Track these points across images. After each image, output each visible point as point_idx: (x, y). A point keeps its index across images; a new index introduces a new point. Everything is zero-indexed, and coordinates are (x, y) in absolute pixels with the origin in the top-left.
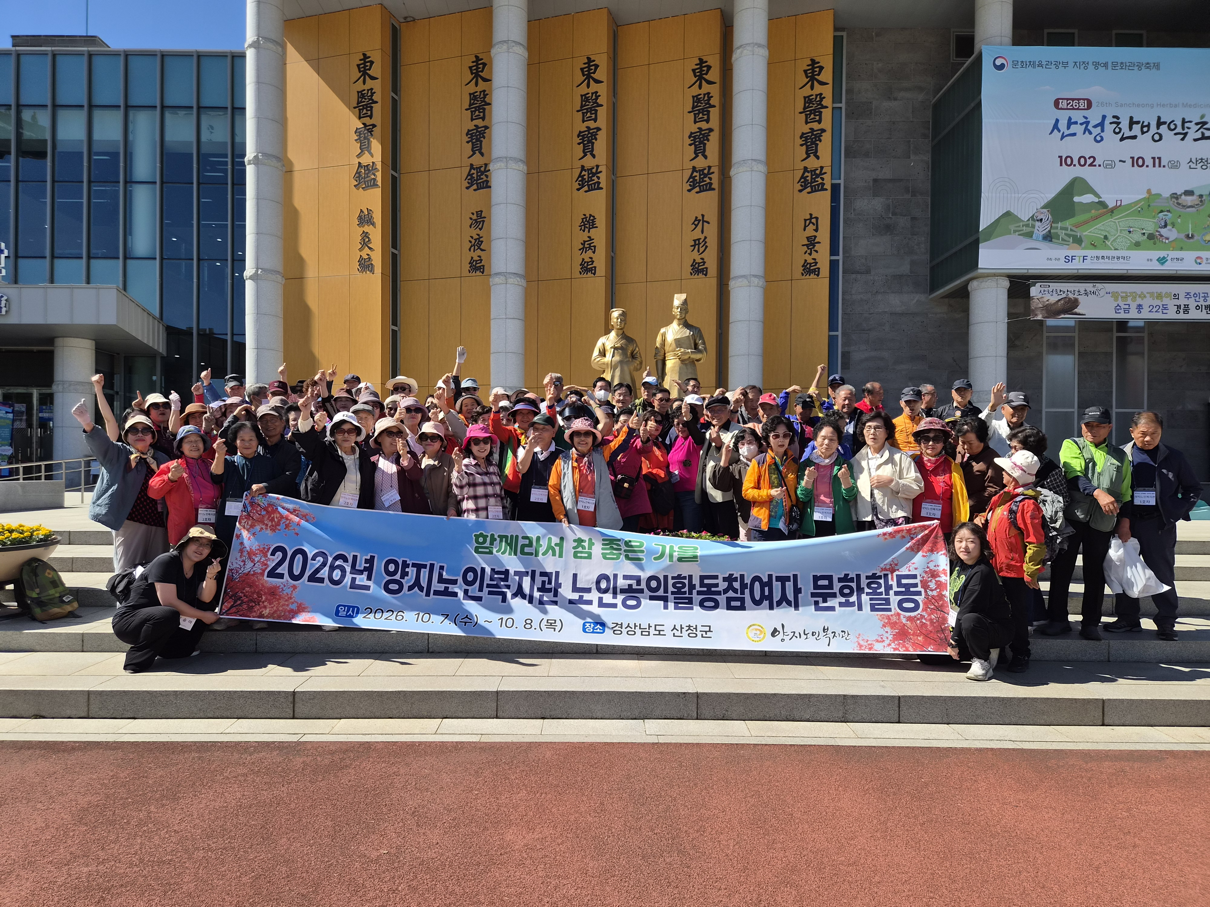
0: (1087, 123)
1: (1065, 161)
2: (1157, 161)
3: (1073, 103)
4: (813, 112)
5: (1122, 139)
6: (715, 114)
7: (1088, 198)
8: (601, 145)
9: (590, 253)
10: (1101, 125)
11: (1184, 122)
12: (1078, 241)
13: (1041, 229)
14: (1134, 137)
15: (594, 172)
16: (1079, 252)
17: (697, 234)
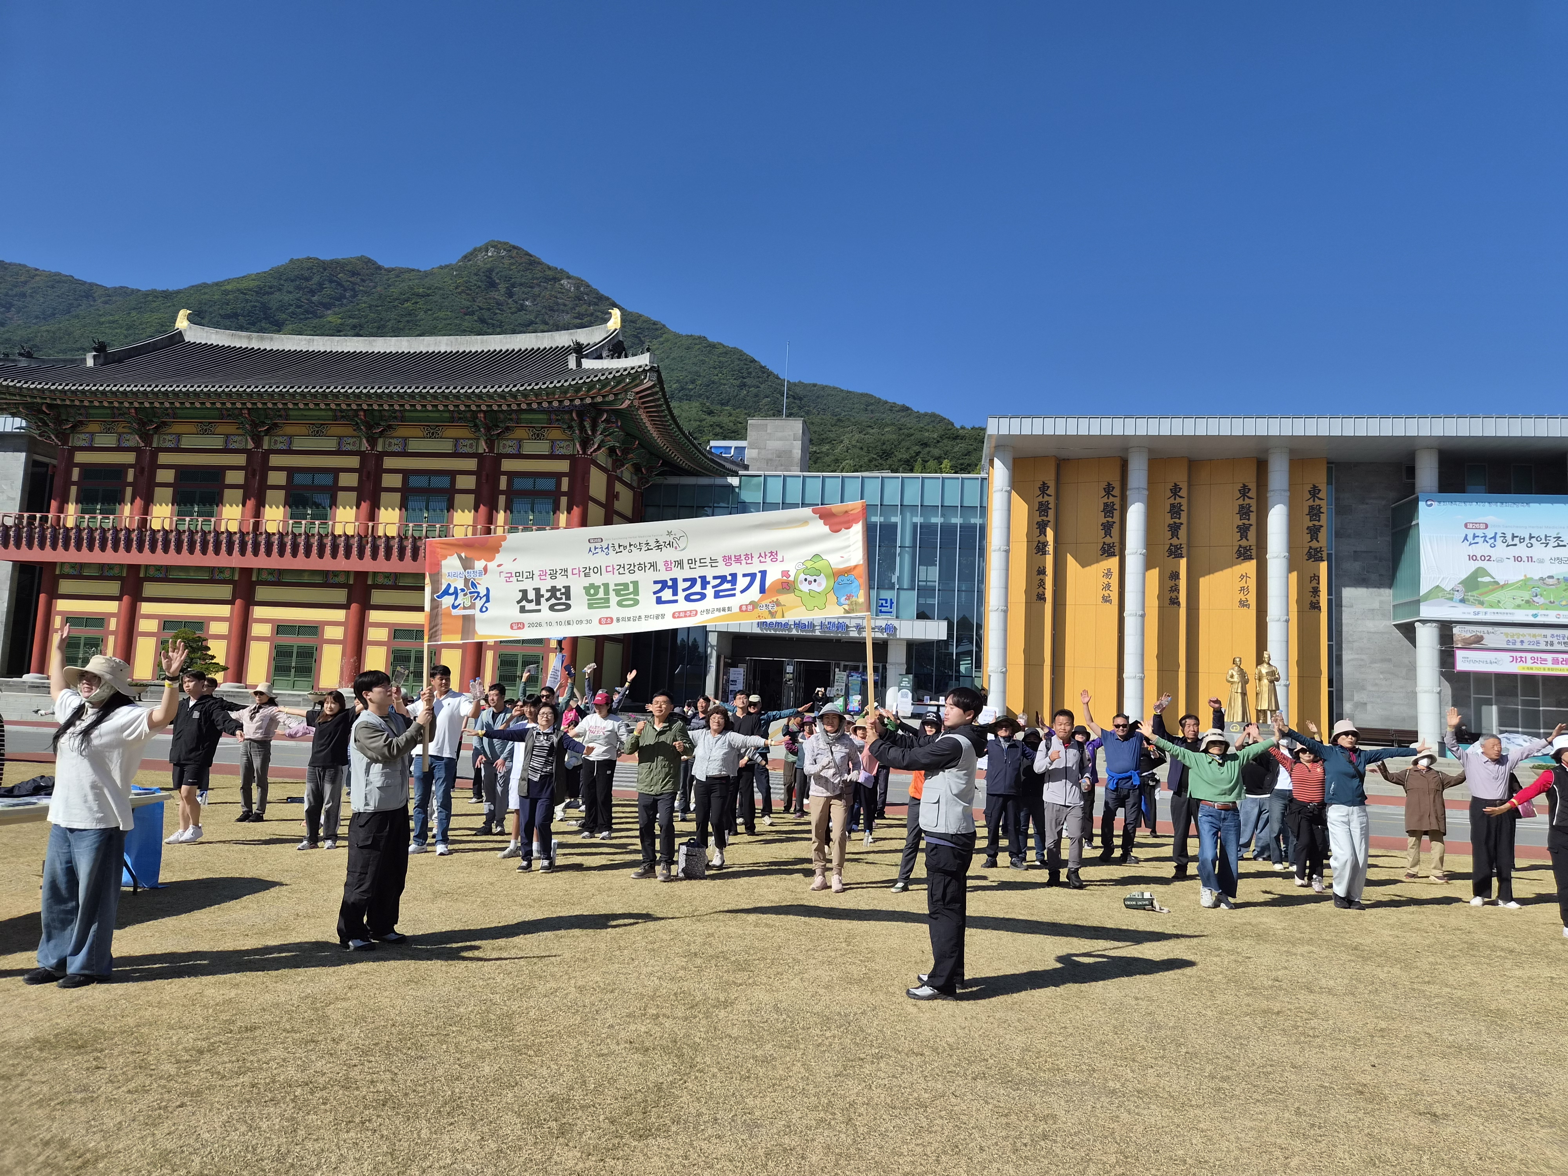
0: (1485, 537)
1: (1473, 558)
2: (1530, 559)
3: (1476, 525)
4: (1316, 515)
5: (1508, 546)
6: (1253, 516)
7: (1487, 579)
8: (1183, 532)
9: (1175, 593)
10: (1494, 538)
11: (1546, 536)
12: (1482, 603)
13: (1458, 596)
14: (1515, 545)
15: (1178, 548)
16: (1482, 610)
17: (1243, 584)
